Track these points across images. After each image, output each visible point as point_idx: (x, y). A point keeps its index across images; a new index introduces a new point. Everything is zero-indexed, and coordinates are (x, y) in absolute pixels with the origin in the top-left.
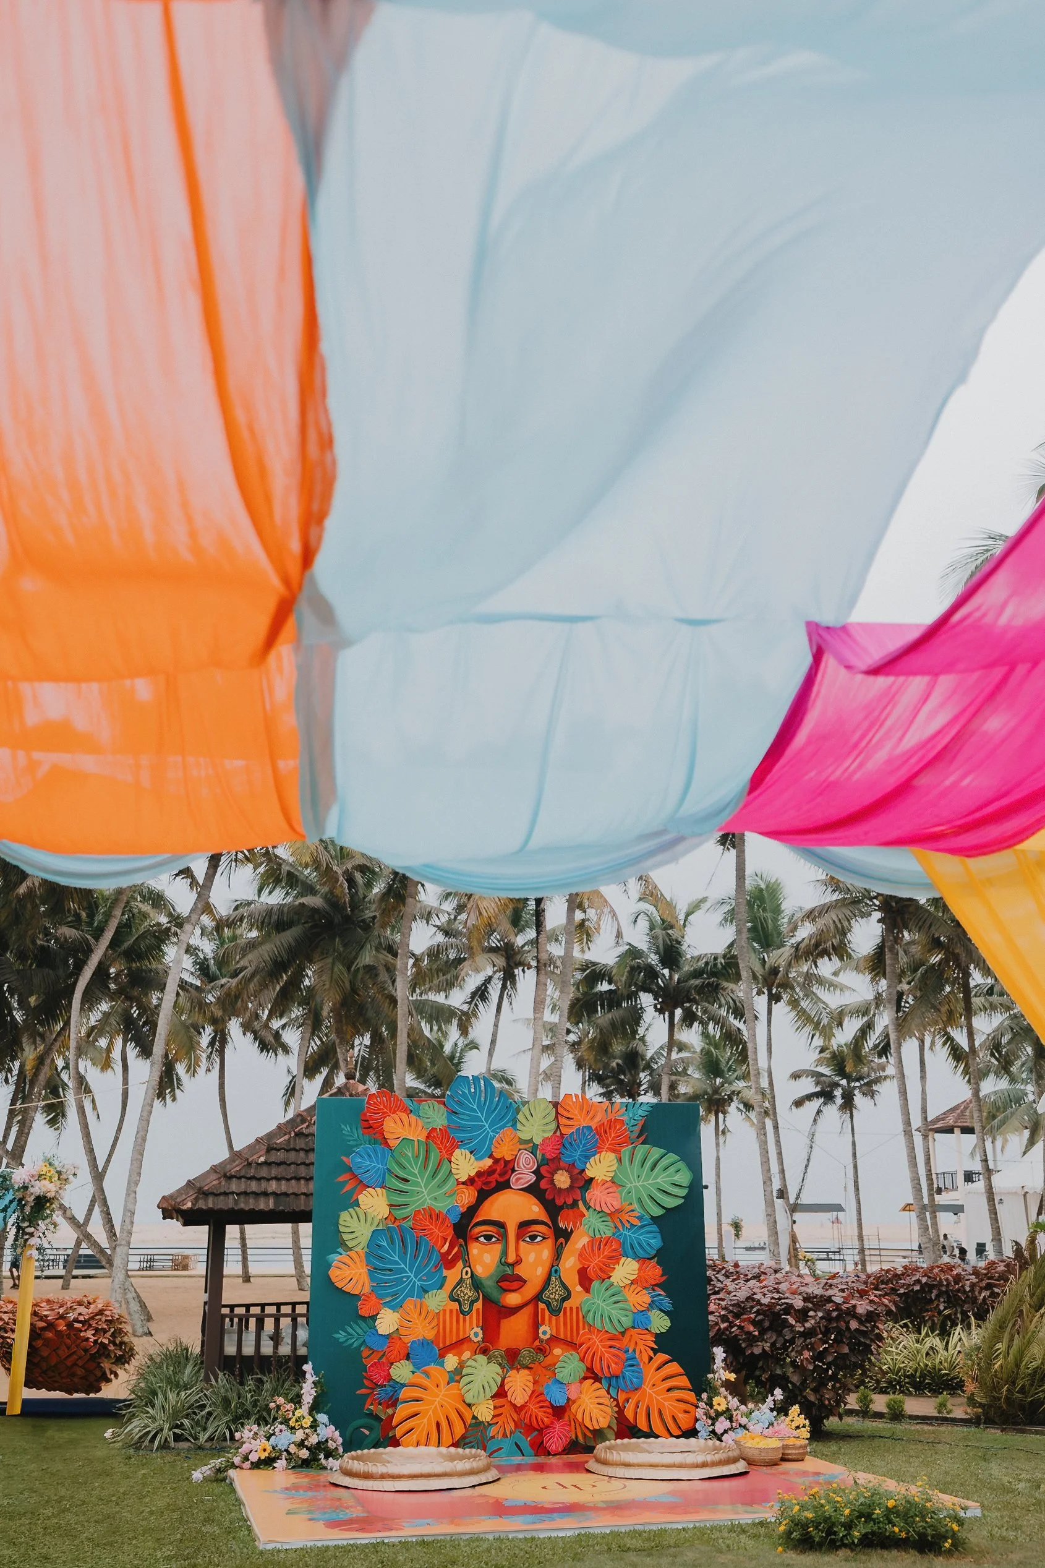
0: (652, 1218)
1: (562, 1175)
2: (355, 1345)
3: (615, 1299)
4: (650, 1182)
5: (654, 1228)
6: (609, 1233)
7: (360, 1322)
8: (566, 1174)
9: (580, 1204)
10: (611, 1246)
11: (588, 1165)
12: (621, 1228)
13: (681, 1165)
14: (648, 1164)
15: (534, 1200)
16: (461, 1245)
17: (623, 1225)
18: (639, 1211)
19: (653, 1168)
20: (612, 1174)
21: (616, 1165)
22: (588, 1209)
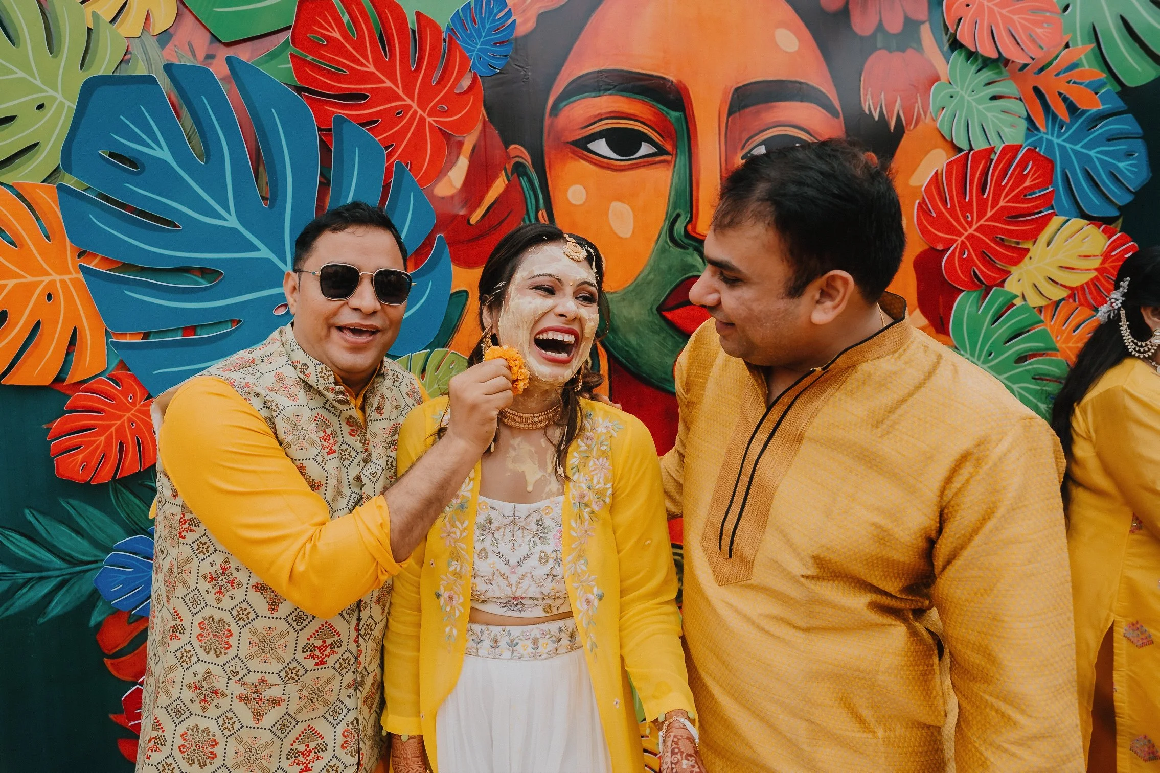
0: (1125, 92)
2: (56, 609)
3: (1020, 346)
5: (1127, 124)
6: (1014, 136)
7: (74, 507)
9: (926, 35)
10: (1018, 180)
16: (519, 169)
17: (1047, 109)
18: (1089, 68)
22: (947, 57)
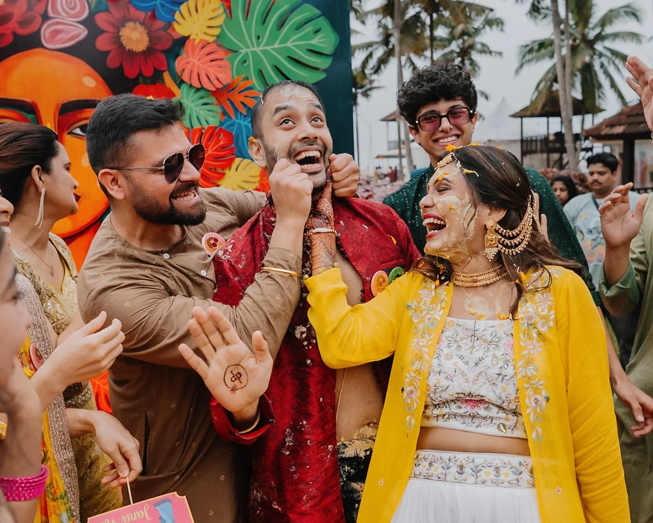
1: (134, 29)
4: (276, 46)
6: (214, 122)
8: (141, 28)
9: (167, 77)
10: (218, 141)
11: (177, 16)
12: (232, 115)
13: (323, 23)
14: (273, 19)
15: (87, 68)
17: (236, 110)
19: (281, 25)
20: (217, 32)
21: (224, 16)
22: (179, 86)
